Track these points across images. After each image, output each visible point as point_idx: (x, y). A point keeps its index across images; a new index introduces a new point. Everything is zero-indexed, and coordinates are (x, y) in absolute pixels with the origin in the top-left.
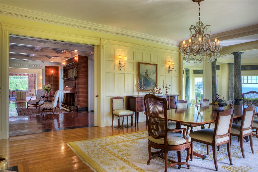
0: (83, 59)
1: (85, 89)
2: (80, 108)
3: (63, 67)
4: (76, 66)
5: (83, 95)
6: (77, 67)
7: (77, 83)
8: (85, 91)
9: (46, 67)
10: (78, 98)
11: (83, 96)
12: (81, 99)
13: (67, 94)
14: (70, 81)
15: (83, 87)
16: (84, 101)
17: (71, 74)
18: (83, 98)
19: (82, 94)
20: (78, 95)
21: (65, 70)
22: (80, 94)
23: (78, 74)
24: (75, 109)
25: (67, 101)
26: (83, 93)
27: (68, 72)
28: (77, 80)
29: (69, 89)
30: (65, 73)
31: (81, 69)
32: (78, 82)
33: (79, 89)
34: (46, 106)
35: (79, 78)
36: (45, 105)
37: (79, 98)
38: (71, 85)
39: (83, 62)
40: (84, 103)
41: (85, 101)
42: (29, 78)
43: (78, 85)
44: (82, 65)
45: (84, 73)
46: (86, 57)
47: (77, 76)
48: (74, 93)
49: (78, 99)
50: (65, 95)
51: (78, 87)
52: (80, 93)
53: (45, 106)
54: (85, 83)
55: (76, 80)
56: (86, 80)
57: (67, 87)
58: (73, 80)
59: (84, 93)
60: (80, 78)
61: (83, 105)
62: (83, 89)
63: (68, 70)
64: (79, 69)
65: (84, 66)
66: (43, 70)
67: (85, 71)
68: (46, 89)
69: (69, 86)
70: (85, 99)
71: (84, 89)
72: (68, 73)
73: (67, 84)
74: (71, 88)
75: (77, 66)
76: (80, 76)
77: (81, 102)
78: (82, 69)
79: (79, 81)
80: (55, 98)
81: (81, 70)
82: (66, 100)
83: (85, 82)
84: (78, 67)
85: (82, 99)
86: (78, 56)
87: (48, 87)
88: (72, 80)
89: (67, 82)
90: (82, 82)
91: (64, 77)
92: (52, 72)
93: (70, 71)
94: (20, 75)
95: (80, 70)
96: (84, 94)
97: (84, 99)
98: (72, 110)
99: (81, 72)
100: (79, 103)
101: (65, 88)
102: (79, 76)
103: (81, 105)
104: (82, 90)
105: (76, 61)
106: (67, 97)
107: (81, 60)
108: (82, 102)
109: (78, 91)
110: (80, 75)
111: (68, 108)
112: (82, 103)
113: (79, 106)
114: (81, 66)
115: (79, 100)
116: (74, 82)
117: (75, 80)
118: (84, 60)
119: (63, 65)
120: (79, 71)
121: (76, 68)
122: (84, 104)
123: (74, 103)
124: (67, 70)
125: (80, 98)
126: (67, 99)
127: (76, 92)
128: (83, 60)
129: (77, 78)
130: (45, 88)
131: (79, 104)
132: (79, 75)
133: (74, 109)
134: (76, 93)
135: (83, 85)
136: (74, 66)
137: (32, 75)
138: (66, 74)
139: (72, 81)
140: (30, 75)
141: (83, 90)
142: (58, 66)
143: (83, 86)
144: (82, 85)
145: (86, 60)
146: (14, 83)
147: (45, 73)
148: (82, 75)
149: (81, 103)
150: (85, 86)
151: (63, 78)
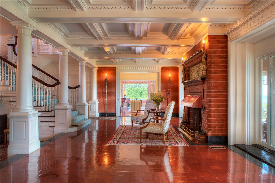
0: (218, 41)
1: (222, 100)
2: (211, 137)
3: (183, 65)
4: (204, 56)
5: (219, 112)
6: (206, 59)
7: (205, 88)
8: (222, 105)
9: (162, 69)
10: (208, 117)
11: (218, 115)
12: (215, 120)
13: (189, 108)
14: (193, 86)
15: (218, 97)
16: (220, 125)
17: (195, 74)
18: (218, 117)
19: (216, 110)
20: (208, 112)
21: (186, 68)
22: (213, 110)
23: (208, 72)
24: (203, 137)
25: (188, 119)
26: (218, 107)
27: (191, 71)
28: (206, 84)
29: (193, 99)
30: (185, 73)
31: (214, 60)
32: (208, 87)
33: (210, 100)
34: (152, 129)
35: (211, 78)
36: (149, 127)
37: (211, 117)
38: (195, 93)
39: (218, 48)
40: (220, 127)
41: (222, 125)
42: (148, 85)
43: (208, 92)
44: (215, 53)
45: (221, 68)
46: (225, 37)
47: (207, 75)
48: (200, 107)
49: (208, 119)
50: (186, 109)
51: (208, 97)
52: (213, 107)
53: (150, 130)
54: (222, 90)
55: (204, 83)
56: (224, 83)
57: (189, 97)
58: (198, 83)
59: (221, 107)
60: (213, 78)
61: (218, 132)
62: (217, 100)
63: (191, 69)
64: (211, 60)
65: (220, 56)
66: (158, 73)
67: (222, 66)
68: (155, 99)
69: (193, 94)
70: (222, 120)
71: (220, 100)
72: (191, 73)
73: (189, 92)
74: (195, 98)
75: (206, 56)
76: (212, 76)
77: (214, 125)
78: (216, 60)
79: (210, 85)
80: (166, 116)
81: (215, 63)
82: (187, 117)
83: (222, 87)
84: (208, 57)
85: (217, 120)
86: (209, 36)
87: (159, 97)
88: (196, 83)
89: (188, 88)
90: (216, 87)
91: (184, 79)
92: (170, 75)
93: (193, 69)
94: (144, 83)
95: (211, 63)
96: (220, 110)
97: (220, 120)
98: (197, 139)
99: (214, 68)
100: (210, 127)
101: (186, 97)
102: (210, 76)
103: (215, 132)
104: (215, 102)
105: (204, 48)
106: (188, 112)
107: (215, 43)
108: (217, 125)
109: (208, 104)
110: (213, 73)
111: (190, 133)
112: (215, 127)
113: (210, 134)
114: (214, 56)
115: (211, 122)
116: (200, 88)
117: (202, 83)
118: (220, 43)
119: (183, 61)
120: (210, 66)
121: (203, 60)
122: (220, 130)
123: (200, 125)
124: (189, 69)
125: (213, 117)
126: (189, 116)
127: (204, 105)
128: (218, 43)
129: (207, 79)
130: (153, 97)
131: (210, 130)
132: (211, 73)
133: (201, 138)
134: (205, 108)
135: (218, 92)
136: (200, 58)
137: (151, 82)
138: (188, 74)
139: (197, 86)
140: (149, 82)
141: (218, 102)
142: (178, 66)
143: (219, 94)
144: (215, 92)
145: (224, 43)
146: (139, 92)
147: (161, 77)
148: (216, 73)
149: (213, 127)
150: (222, 95)
151: (182, 82)
